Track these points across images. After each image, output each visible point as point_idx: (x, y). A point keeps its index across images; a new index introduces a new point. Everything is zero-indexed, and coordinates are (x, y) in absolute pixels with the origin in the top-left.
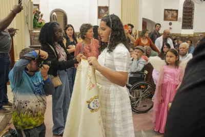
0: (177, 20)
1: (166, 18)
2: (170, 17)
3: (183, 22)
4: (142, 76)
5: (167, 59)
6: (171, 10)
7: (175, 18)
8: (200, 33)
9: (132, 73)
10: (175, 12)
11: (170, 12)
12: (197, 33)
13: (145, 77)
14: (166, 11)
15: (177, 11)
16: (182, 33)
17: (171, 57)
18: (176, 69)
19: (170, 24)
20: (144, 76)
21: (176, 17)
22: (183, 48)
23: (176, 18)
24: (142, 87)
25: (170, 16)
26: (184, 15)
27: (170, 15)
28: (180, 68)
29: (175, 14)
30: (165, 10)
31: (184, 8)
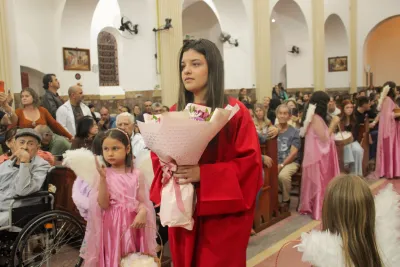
0: (89, 69)
1: (67, 66)
2: (76, 63)
3: (101, 73)
4: (43, 200)
5: (107, 154)
6: (76, 50)
7: (85, 64)
8: (137, 92)
9: (17, 198)
10: (84, 53)
11: (74, 53)
12: (131, 93)
13: (52, 202)
14: (67, 52)
15: (87, 52)
16: (101, 94)
17: (114, 148)
18: (129, 174)
19: (78, 77)
20: (50, 199)
21: (88, 63)
22: (126, 124)
23: (87, 66)
24: (49, 226)
25: (75, 61)
26: (100, 60)
27: (74, 58)
28: (137, 171)
29: (85, 57)
30: (65, 49)
31: (100, 46)
